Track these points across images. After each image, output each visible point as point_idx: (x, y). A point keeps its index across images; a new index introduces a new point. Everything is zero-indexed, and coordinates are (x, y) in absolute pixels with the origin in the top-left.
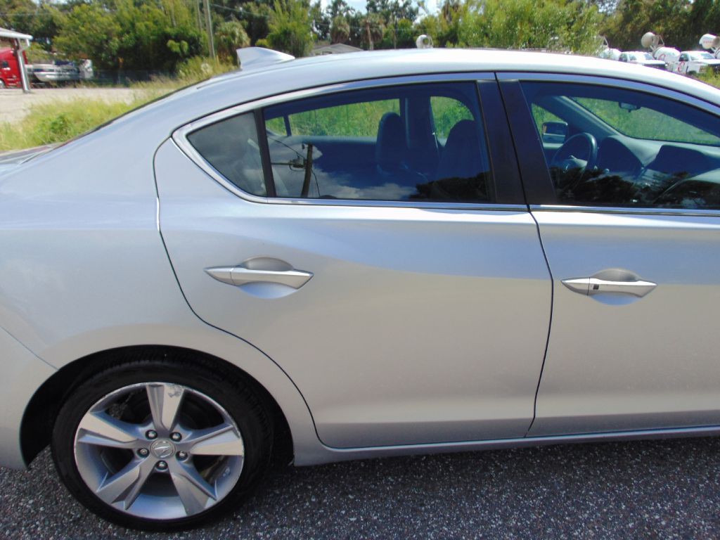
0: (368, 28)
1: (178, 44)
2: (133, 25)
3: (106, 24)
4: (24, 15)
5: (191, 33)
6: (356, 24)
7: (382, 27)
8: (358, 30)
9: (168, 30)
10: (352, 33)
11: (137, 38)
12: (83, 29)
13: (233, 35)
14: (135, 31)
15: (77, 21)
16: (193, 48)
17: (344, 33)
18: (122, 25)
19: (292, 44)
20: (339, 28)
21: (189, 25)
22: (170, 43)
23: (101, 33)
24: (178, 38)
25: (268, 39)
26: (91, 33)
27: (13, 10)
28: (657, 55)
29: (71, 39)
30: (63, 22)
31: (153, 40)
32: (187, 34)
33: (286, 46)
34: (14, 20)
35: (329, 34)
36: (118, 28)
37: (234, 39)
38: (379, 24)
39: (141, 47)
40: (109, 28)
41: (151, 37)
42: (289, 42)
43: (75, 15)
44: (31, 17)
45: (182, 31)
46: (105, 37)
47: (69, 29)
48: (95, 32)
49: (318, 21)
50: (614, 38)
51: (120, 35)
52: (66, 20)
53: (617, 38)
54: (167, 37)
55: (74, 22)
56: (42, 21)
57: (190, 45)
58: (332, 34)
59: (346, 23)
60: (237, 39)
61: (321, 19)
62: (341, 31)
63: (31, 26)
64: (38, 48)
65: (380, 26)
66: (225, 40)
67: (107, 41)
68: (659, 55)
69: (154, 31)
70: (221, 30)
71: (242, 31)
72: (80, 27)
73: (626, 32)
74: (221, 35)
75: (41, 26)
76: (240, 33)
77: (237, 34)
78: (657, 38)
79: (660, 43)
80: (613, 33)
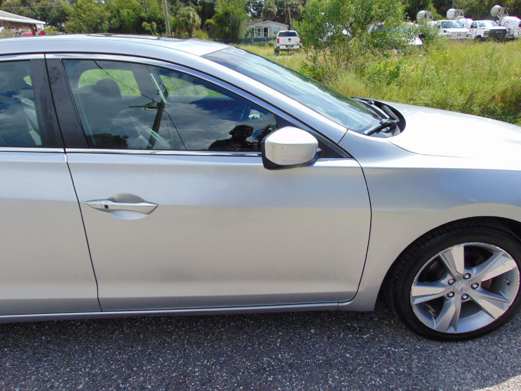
0: (289, 9)
1: (149, 25)
2: (118, 12)
3: (100, 12)
4: (45, 7)
5: (159, 16)
6: (282, 5)
7: (300, 7)
8: (283, 10)
9: (143, 14)
10: (279, 12)
11: (122, 21)
12: (84, 15)
13: (189, 17)
14: (120, 17)
15: (80, 10)
16: (160, 26)
17: (273, 12)
18: (111, 12)
19: (231, 21)
20: (269, 9)
21: (157, 11)
22: (144, 24)
23: (96, 18)
24: (149, 21)
25: (214, 19)
26: (90, 18)
27: (38, 3)
28: (502, 23)
29: (76, 23)
30: (71, 11)
31: (133, 22)
32: (156, 17)
33: (227, 23)
34: (39, 11)
35: (262, 14)
36: (108, 14)
37: (189, 19)
38: (298, 5)
39: (124, 27)
40: (102, 15)
41: (131, 20)
42: (229, 21)
43: (78, 6)
44: (51, 8)
45: (153, 15)
46: (99, 21)
47: (74, 16)
48: (92, 17)
49: (254, 4)
50: (475, 10)
51: (110, 19)
52: (72, 10)
53: (477, 10)
54: (142, 20)
55: (78, 11)
56: (58, 11)
57: (158, 24)
58: (264, 13)
59: (274, 5)
60: (191, 20)
61: (257, 3)
62: (270, 11)
63: (50, 14)
64: (54, 30)
65: (299, 7)
66: (183, 21)
67: (100, 24)
68: (504, 22)
69: (133, 16)
70: (180, 14)
71: (195, 13)
72: (82, 15)
73: (484, 5)
74: (180, 17)
75: (57, 14)
76: (194, 15)
77: (192, 15)
78: (503, 9)
79: (505, 12)
80: (474, 6)
